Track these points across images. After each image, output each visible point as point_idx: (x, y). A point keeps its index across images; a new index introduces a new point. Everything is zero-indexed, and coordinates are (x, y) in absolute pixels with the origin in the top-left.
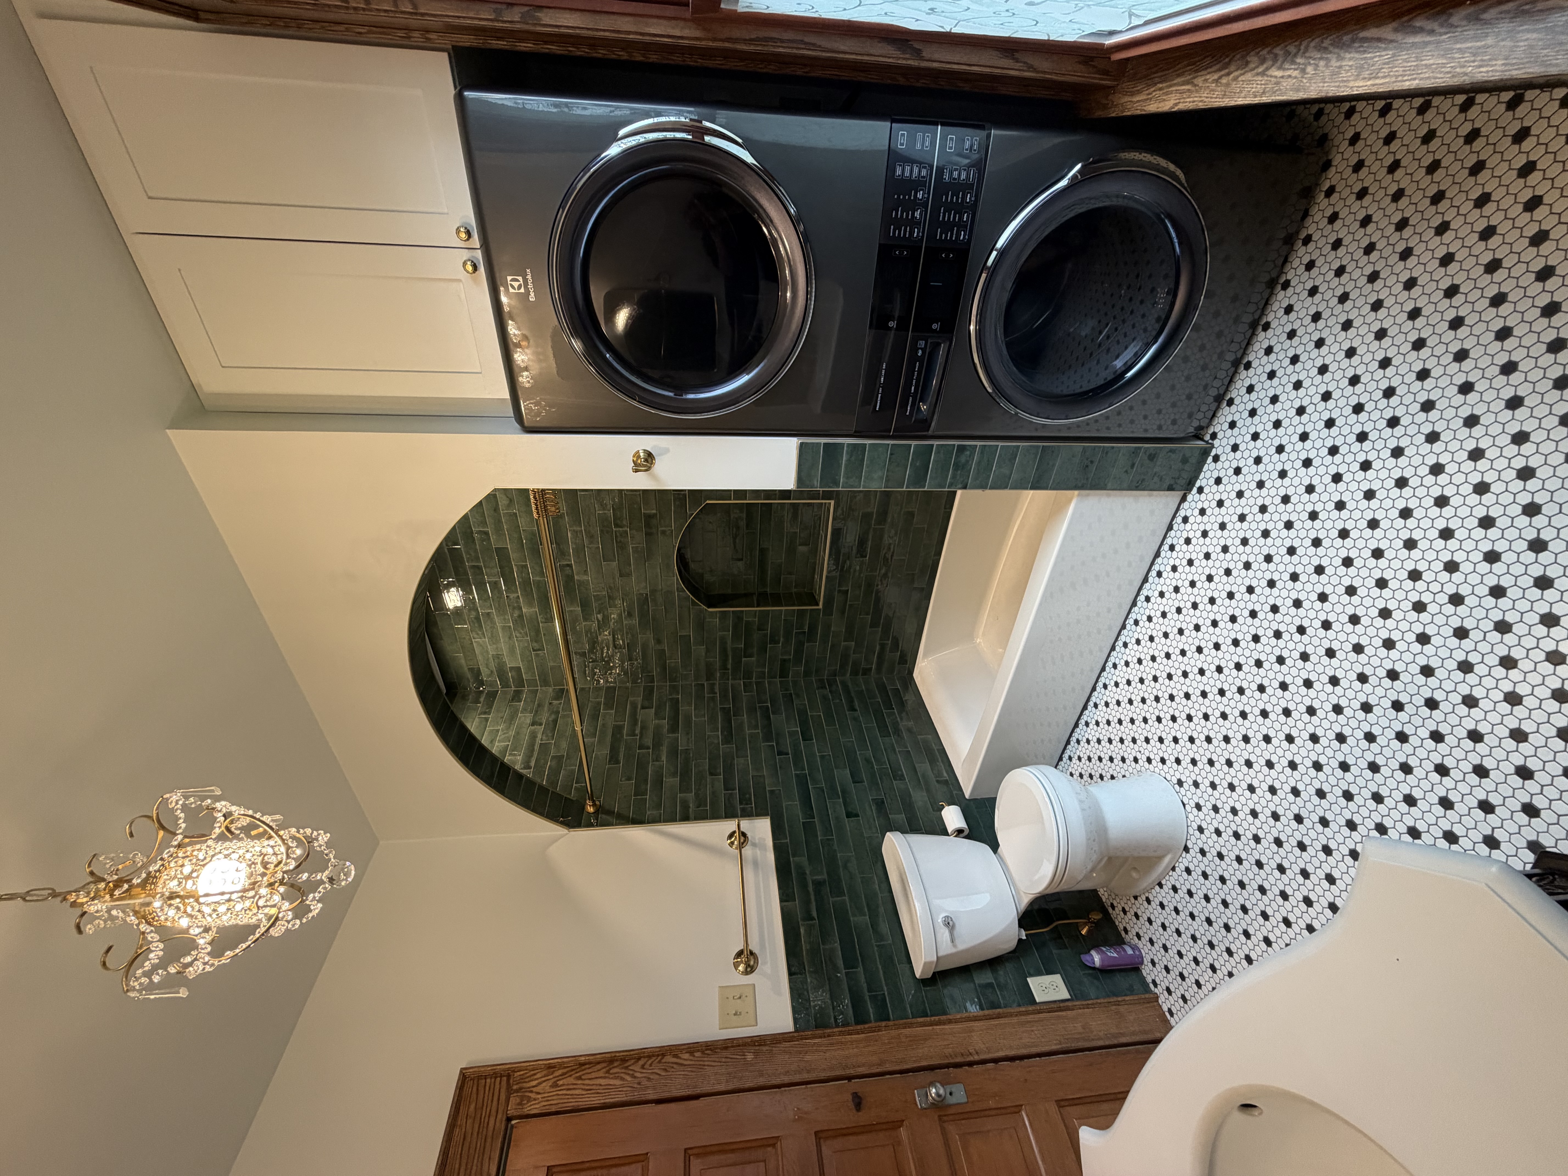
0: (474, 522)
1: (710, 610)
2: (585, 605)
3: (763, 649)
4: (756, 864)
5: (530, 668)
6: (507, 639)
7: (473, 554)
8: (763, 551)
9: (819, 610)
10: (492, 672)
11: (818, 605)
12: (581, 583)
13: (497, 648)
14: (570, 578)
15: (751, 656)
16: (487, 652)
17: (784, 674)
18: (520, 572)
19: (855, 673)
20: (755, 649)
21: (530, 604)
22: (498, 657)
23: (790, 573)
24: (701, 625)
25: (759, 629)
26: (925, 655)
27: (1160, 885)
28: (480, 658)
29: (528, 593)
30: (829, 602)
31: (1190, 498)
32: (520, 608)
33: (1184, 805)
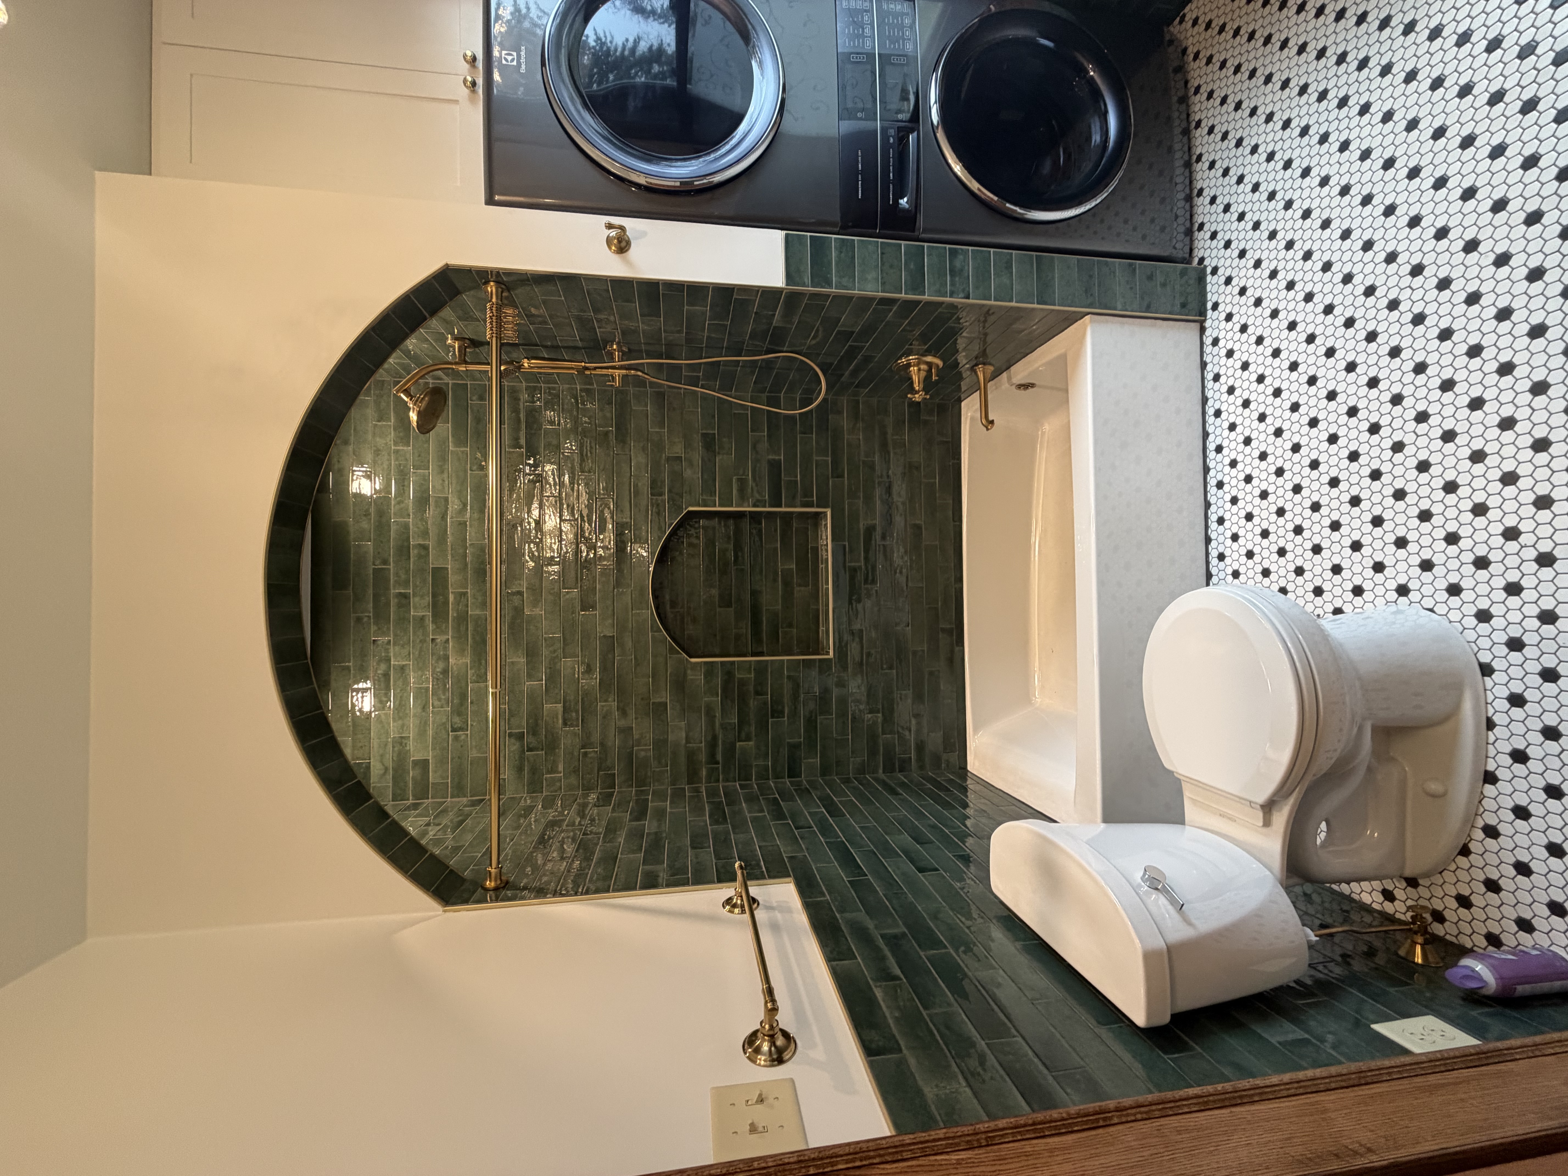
0: (414, 532)
1: (693, 660)
2: (532, 654)
3: (763, 726)
4: (775, 927)
5: (442, 761)
6: (419, 710)
7: (403, 577)
8: (755, 594)
9: (830, 660)
10: (386, 769)
11: (828, 653)
12: (531, 619)
13: (403, 726)
14: (518, 611)
15: (748, 739)
16: (387, 733)
17: (793, 772)
18: (457, 602)
19: (889, 768)
20: (753, 729)
21: (461, 652)
22: (401, 741)
23: (790, 625)
24: (680, 685)
25: (757, 693)
26: (976, 730)
27: (1490, 778)
28: (375, 743)
29: (461, 637)
30: (841, 649)
31: (1208, 324)
32: (446, 658)
33: (1431, 610)
